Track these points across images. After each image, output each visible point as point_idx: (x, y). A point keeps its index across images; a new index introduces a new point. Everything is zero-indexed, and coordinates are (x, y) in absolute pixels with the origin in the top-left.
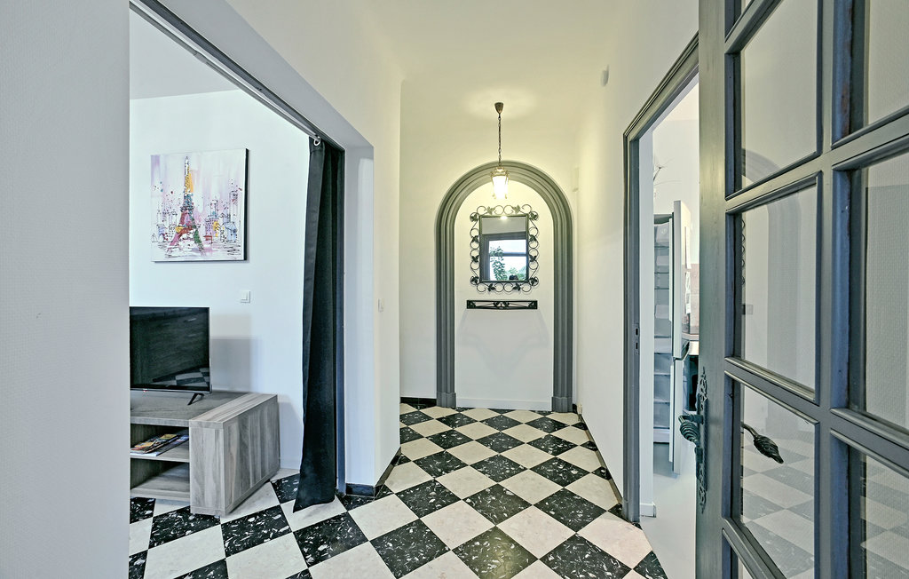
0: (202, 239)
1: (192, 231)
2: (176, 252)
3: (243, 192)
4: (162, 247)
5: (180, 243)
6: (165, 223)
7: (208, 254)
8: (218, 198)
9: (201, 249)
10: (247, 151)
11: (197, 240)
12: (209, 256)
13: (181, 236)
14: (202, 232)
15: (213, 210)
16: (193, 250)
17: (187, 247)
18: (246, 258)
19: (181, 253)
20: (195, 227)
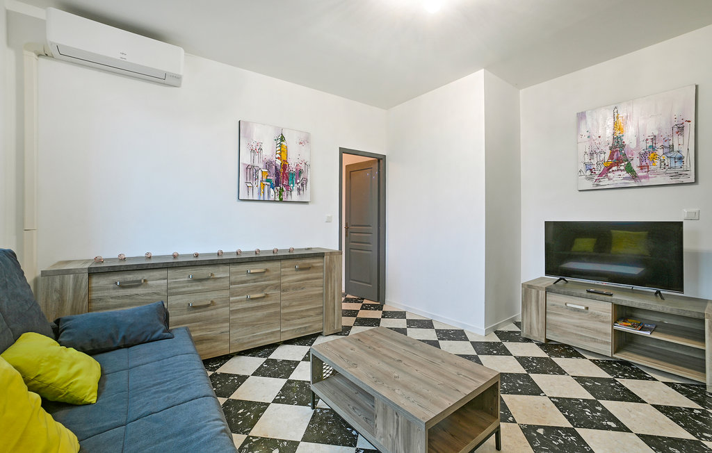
0: (636, 169)
1: (623, 164)
2: (605, 182)
3: (693, 123)
4: (589, 179)
5: (609, 174)
6: (592, 161)
7: (643, 180)
8: (656, 134)
9: (634, 177)
10: (697, 86)
11: (629, 169)
12: (644, 182)
13: (611, 168)
14: (635, 164)
15: (650, 144)
16: (624, 178)
17: (618, 177)
18: (696, 181)
19: (611, 182)
20: (627, 160)
